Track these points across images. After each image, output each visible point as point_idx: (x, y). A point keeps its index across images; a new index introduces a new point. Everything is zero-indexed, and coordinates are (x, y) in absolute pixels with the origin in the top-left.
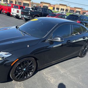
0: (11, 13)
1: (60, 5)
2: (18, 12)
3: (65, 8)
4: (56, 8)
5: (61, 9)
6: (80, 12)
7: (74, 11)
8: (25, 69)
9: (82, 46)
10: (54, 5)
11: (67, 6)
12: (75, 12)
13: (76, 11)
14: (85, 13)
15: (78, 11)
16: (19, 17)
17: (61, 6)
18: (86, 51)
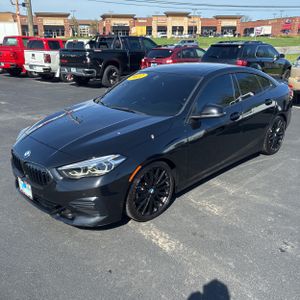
0: (27, 67)
1: (168, 15)
2: (48, 59)
3: (184, 23)
4: (154, 29)
5: (174, 29)
6: (234, 29)
7: (216, 27)
8: (152, 191)
9: (264, 126)
10: (150, 19)
11: (190, 17)
12: (219, 32)
13: (223, 28)
14: (252, 30)
15: (229, 28)
16: (54, 74)
17: (170, 18)
18: (278, 135)
